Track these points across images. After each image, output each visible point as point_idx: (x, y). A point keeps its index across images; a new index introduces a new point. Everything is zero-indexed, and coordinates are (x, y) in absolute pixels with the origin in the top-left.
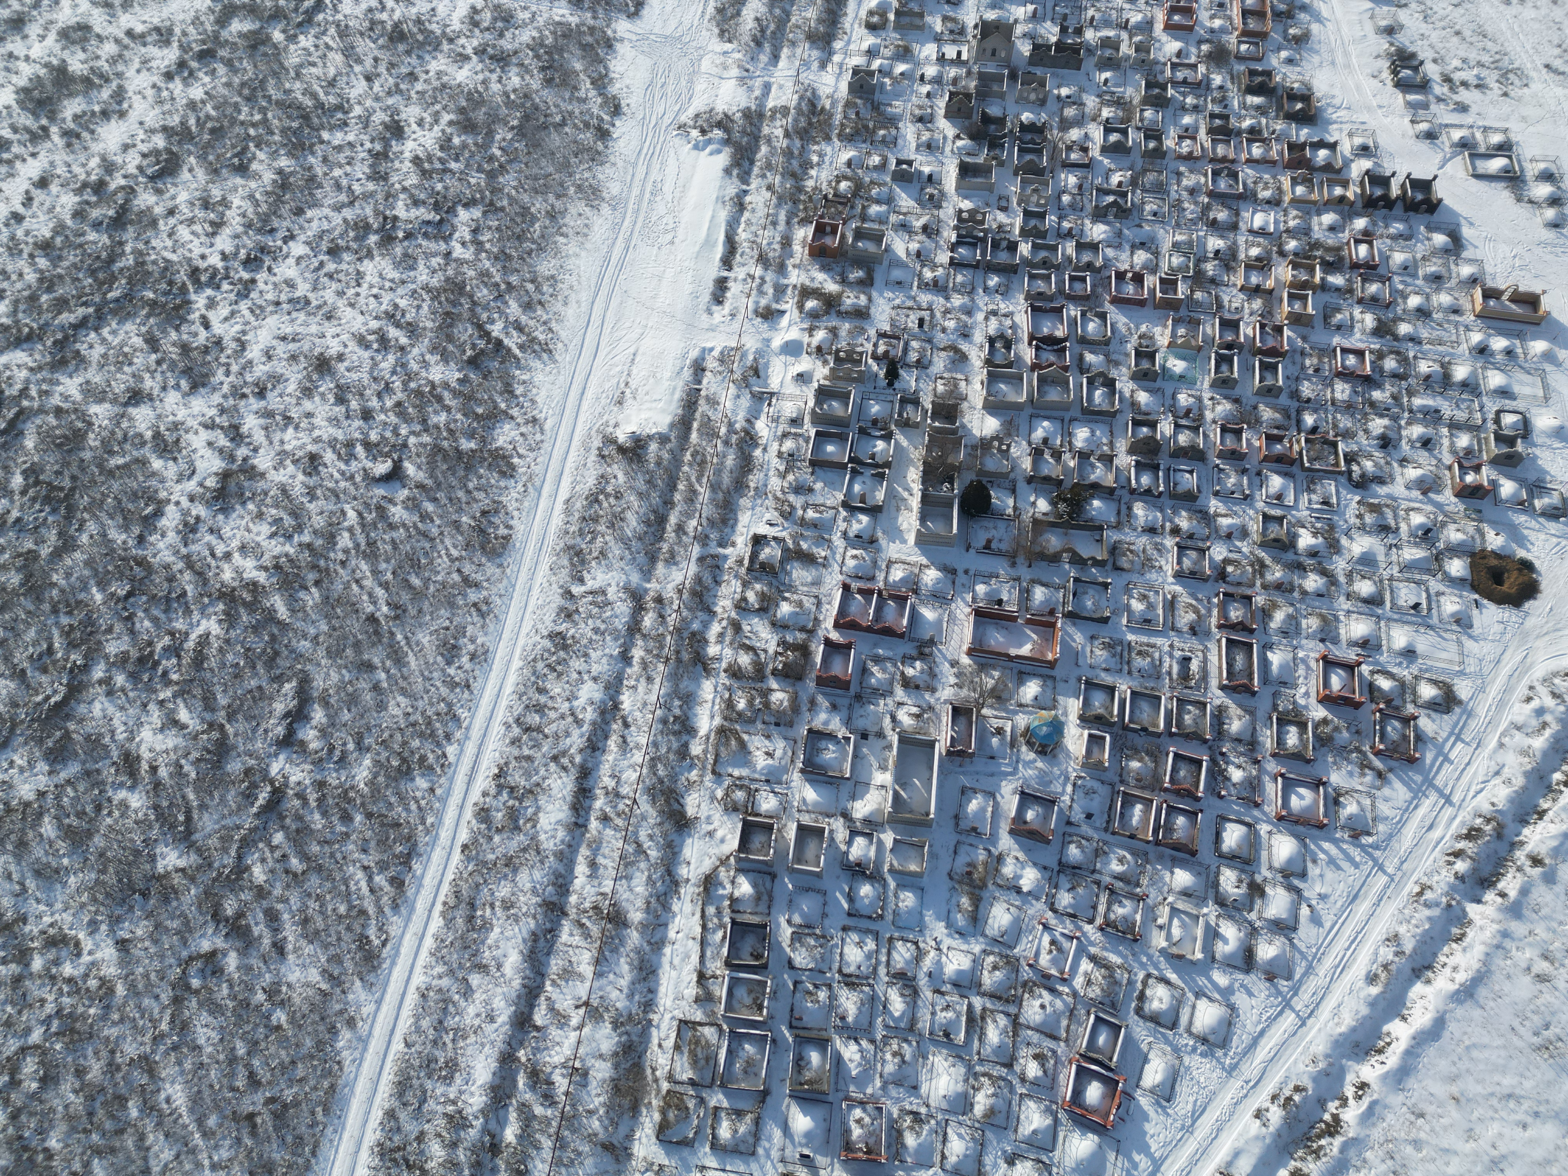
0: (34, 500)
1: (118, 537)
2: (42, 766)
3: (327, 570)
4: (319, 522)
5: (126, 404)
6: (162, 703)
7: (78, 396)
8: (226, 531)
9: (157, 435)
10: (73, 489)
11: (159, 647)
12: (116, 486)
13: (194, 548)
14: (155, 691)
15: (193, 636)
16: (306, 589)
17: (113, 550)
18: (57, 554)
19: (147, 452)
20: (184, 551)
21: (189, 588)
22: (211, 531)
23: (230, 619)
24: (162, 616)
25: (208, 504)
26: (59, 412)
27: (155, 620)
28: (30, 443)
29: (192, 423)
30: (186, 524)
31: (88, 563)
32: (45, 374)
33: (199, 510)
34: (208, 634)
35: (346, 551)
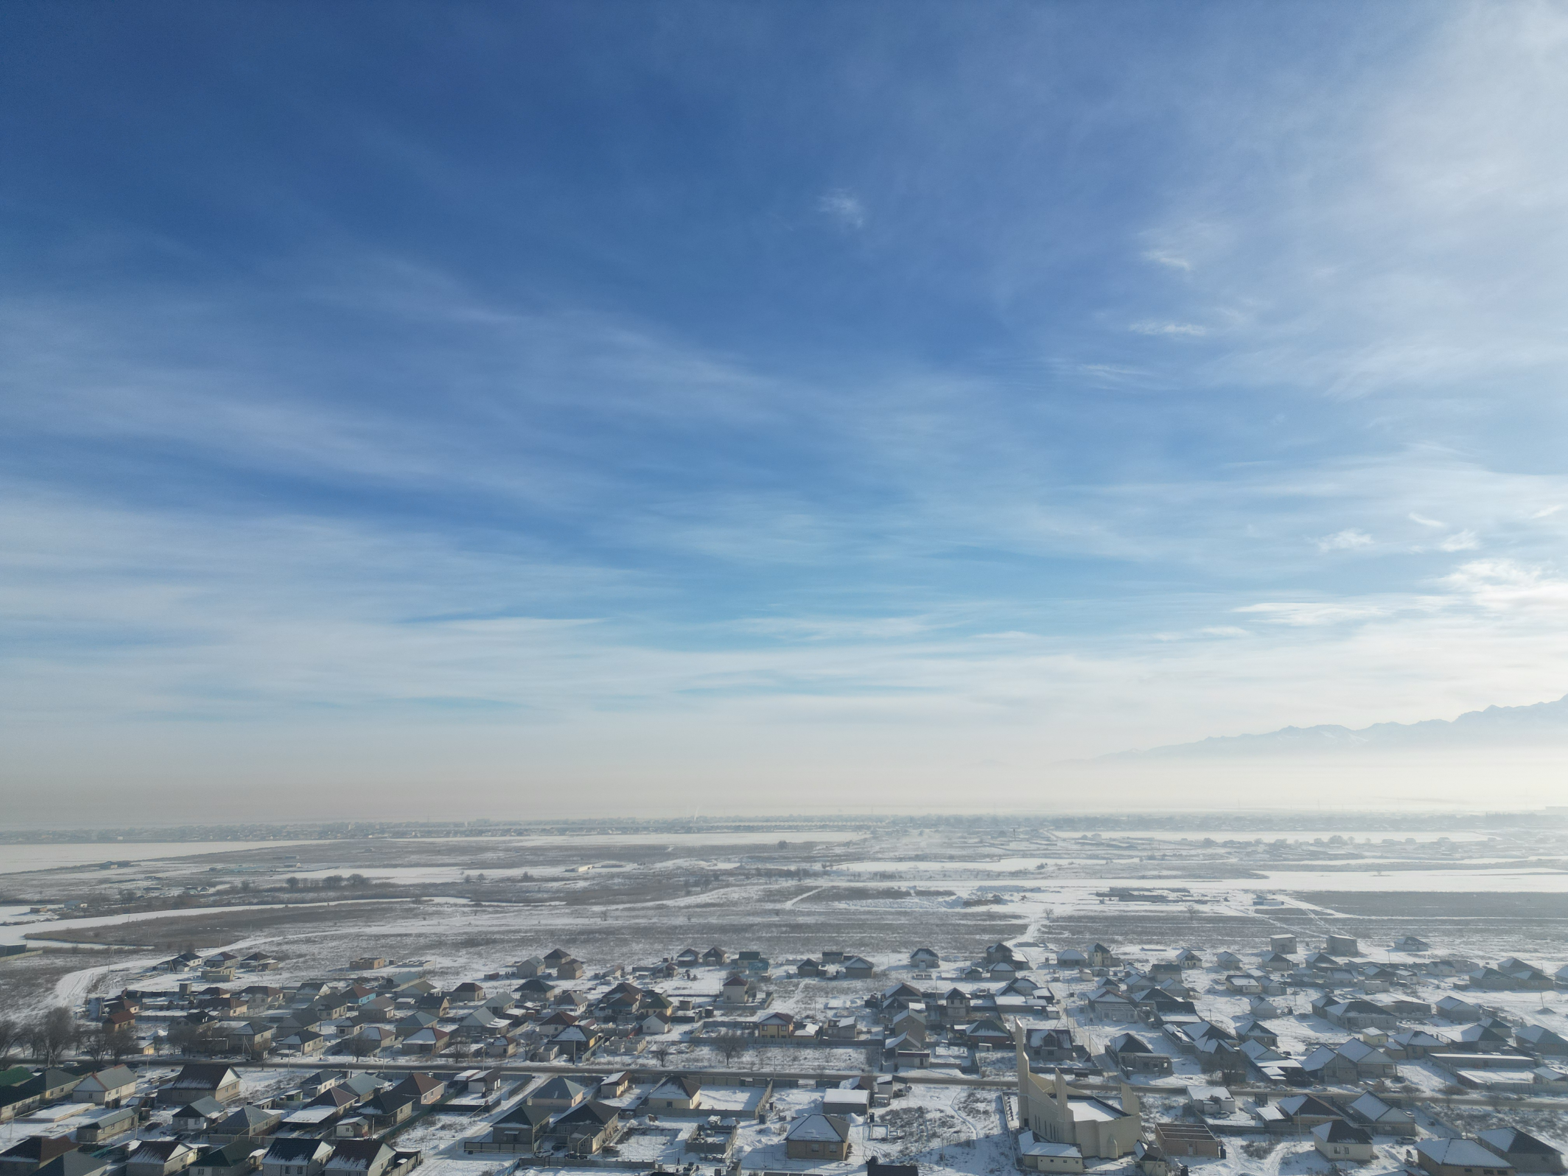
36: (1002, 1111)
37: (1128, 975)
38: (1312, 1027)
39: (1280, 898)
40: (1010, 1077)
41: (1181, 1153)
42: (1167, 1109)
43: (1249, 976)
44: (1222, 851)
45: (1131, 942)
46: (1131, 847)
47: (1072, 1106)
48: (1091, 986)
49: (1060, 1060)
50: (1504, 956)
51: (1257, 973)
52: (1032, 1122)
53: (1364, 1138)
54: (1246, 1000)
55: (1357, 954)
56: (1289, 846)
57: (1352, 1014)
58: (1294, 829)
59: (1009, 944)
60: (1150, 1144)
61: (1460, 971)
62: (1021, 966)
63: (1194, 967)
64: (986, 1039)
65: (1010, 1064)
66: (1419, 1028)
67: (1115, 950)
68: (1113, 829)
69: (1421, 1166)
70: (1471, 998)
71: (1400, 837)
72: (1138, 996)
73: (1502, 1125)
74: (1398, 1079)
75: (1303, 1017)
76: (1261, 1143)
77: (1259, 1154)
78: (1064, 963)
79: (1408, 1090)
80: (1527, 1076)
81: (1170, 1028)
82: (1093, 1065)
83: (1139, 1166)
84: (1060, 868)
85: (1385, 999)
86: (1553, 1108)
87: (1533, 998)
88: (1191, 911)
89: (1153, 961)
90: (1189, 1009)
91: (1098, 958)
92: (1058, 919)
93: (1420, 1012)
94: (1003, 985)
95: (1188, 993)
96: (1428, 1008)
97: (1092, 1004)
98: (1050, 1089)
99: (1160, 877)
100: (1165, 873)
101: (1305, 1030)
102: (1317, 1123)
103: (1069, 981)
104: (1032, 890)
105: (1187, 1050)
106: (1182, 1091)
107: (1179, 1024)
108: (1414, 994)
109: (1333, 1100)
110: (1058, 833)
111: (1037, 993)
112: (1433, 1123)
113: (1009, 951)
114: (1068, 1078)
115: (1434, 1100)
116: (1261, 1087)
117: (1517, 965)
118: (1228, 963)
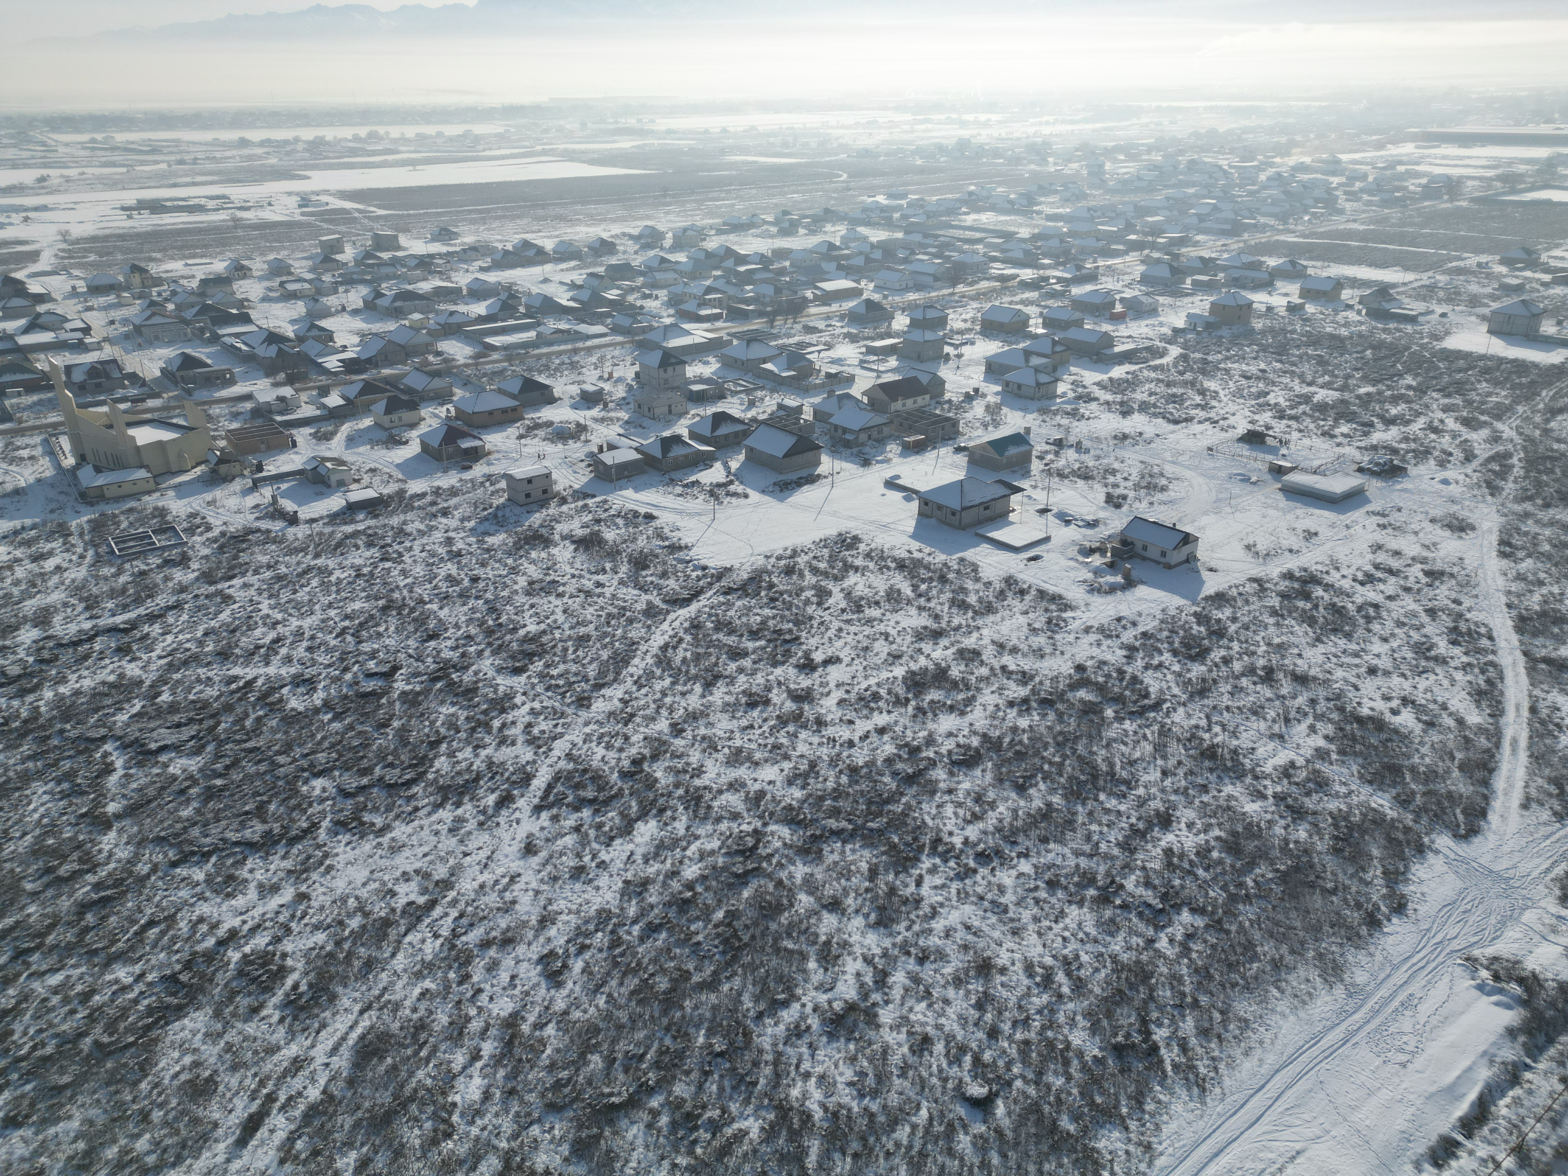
0: (718, 935)
1: (747, 1002)
2: (565, 1149)
3: (872, 1150)
4: (894, 1099)
5: (824, 907)
6: (674, 1166)
7: (798, 880)
8: (821, 1054)
9: (828, 943)
10: (746, 945)
11: (709, 1114)
12: (774, 962)
13: (789, 1050)
14: (678, 1152)
15: (736, 1126)
16: (844, 1154)
17: (736, 1010)
18: (703, 986)
19: (812, 951)
20: (781, 1047)
21: (762, 1081)
22: (810, 1045)
23: (770, 1133)
24: (728, 1090)
25: (824, 1022)
26: (780, 883)
27: (721, 1089)
28: (746, 894)
29: (858, 950)
30: (797, 1026)
31: (715, 1008)
32: (791, 852)
33: (814, 1022)
34: (747, 1133)
35: (898, 1145)
36: (51, 453)
37: (174, 293)
38: (364, 320)
39: (324, 198)
40: (53, 418)
41: (254, 451)
42: (235, 416)
43: (300, 280)
44: (259, 151)
45: (172, 258)
46: (155, 151)
47: (131, 432)
48: (134, 310)
49: (111, 390)
50: (517, 238)
51: (309, 276)
52: (89, 456)
53: (413, 406)
54: (301, 303)
55: (399, 248)
56: (328, 143)
57: (398, 304)
58: (332, 124)
59: (19, 275)
60: (222, 450)
61: (484, 255)
62: (40, 298)
63: (245, 277)
64: (14, 384)
65: (52, 406)
66: (453, 308)
67: (154, 269)
68: (128, 130)
69: (457, 418)
70: (492, 277)
71: (430, 130)
72: (189, 314)
73: (515, 375)
74: (438, 354)
75: (355, 312)
76: (328, 428)
77: (327, 437)
78: (95, 290)
79: (446, 361)
80: (531, 335)
81: (227, 340)
82: (149, 389)
83: (213, 471)
84: (68, 180)
85: (425, 287)
86: (548, 355)
87: (536, 271)
88: (234, 219)
89: (200, 276)
90: (246, 319)
91: (136, 279)
92: (78, 241)
93: (453, 294)
94: (22, 322)
95: (241, 303)
96: (460, 289)
97: (138, 329)
98: (104, 420)
99: (194, 184)
100: (199, 179)
101: (359, 324)
102: (374, 402)
103: (106, 308)
104: (36, 209)
105: (249, 359)
106: (249, 397)
107: (237, 335)
108: (449, 279)
109: (386, 380)
110: (55, 136)
111: (68, 326)
112: (466, 383)
113: (21, 283)
114: (122, 406)
115: (466, 365)
116: (323, 380)
117: (526, 244)
118: (279, 269)
